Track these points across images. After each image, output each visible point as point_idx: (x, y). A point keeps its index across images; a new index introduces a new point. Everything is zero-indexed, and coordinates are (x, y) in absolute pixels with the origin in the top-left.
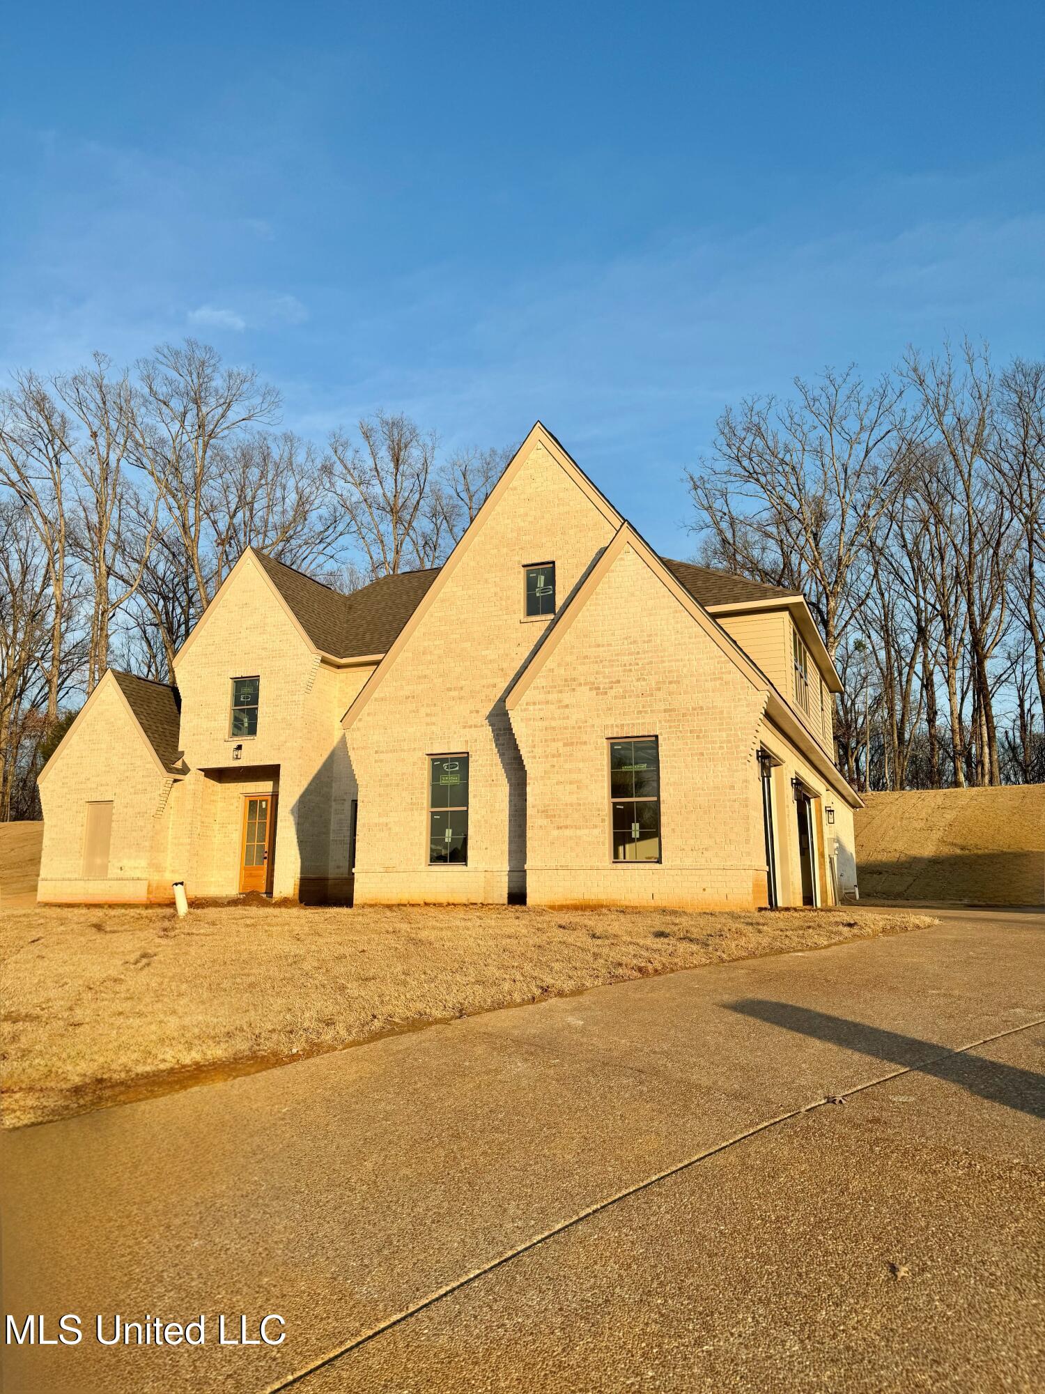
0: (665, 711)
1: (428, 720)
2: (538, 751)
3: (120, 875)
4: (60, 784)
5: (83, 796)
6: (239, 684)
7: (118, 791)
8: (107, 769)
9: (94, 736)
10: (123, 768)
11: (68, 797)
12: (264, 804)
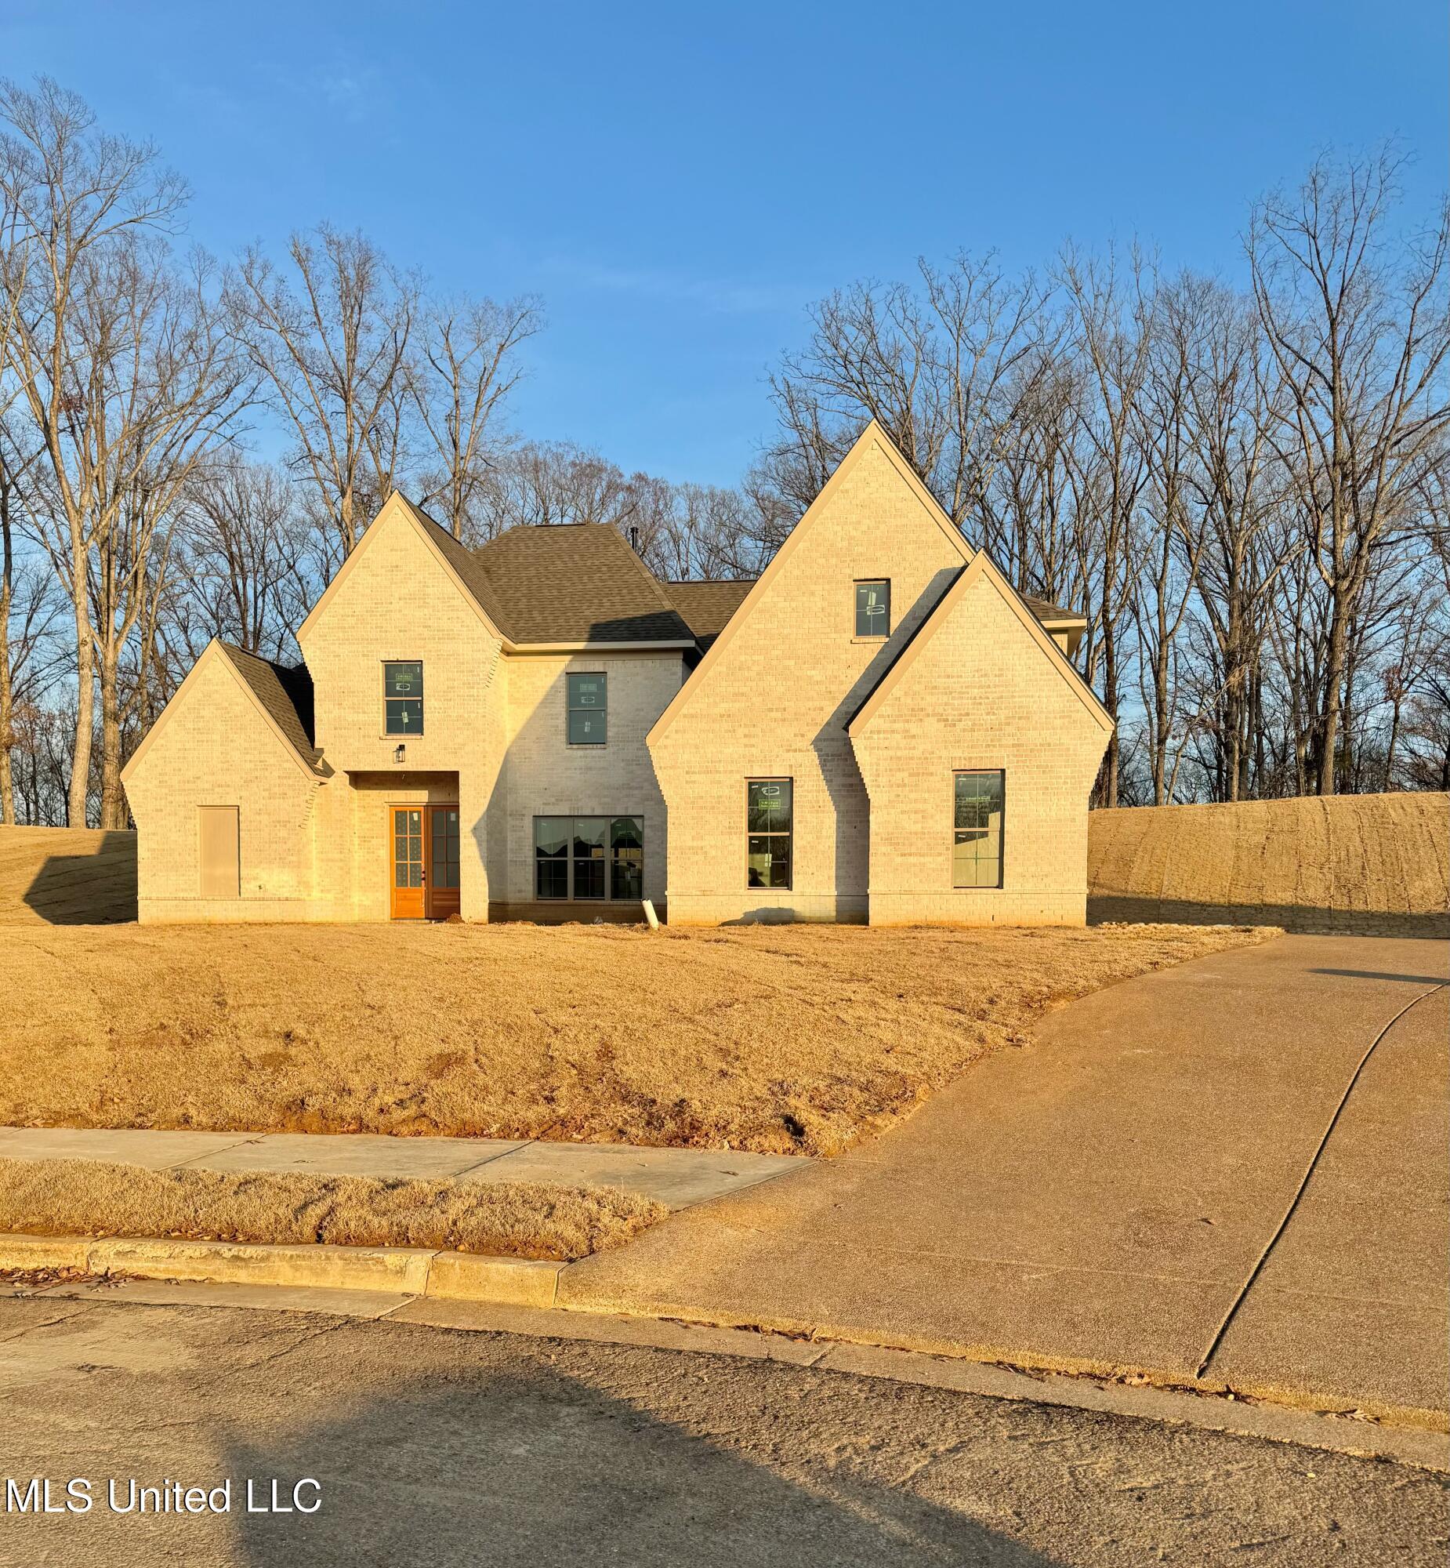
0: (1013, 745)
1: (746, 741)
2: (883, 780)
3: (259, 895)
4: (156, 782)
5: (193, 798)
6: (392, 669)
7: (243, 794)
8: (225, 766)
9: (201, 725)
10: (248, 766)
11: (170, 798)
12: (416, 817)
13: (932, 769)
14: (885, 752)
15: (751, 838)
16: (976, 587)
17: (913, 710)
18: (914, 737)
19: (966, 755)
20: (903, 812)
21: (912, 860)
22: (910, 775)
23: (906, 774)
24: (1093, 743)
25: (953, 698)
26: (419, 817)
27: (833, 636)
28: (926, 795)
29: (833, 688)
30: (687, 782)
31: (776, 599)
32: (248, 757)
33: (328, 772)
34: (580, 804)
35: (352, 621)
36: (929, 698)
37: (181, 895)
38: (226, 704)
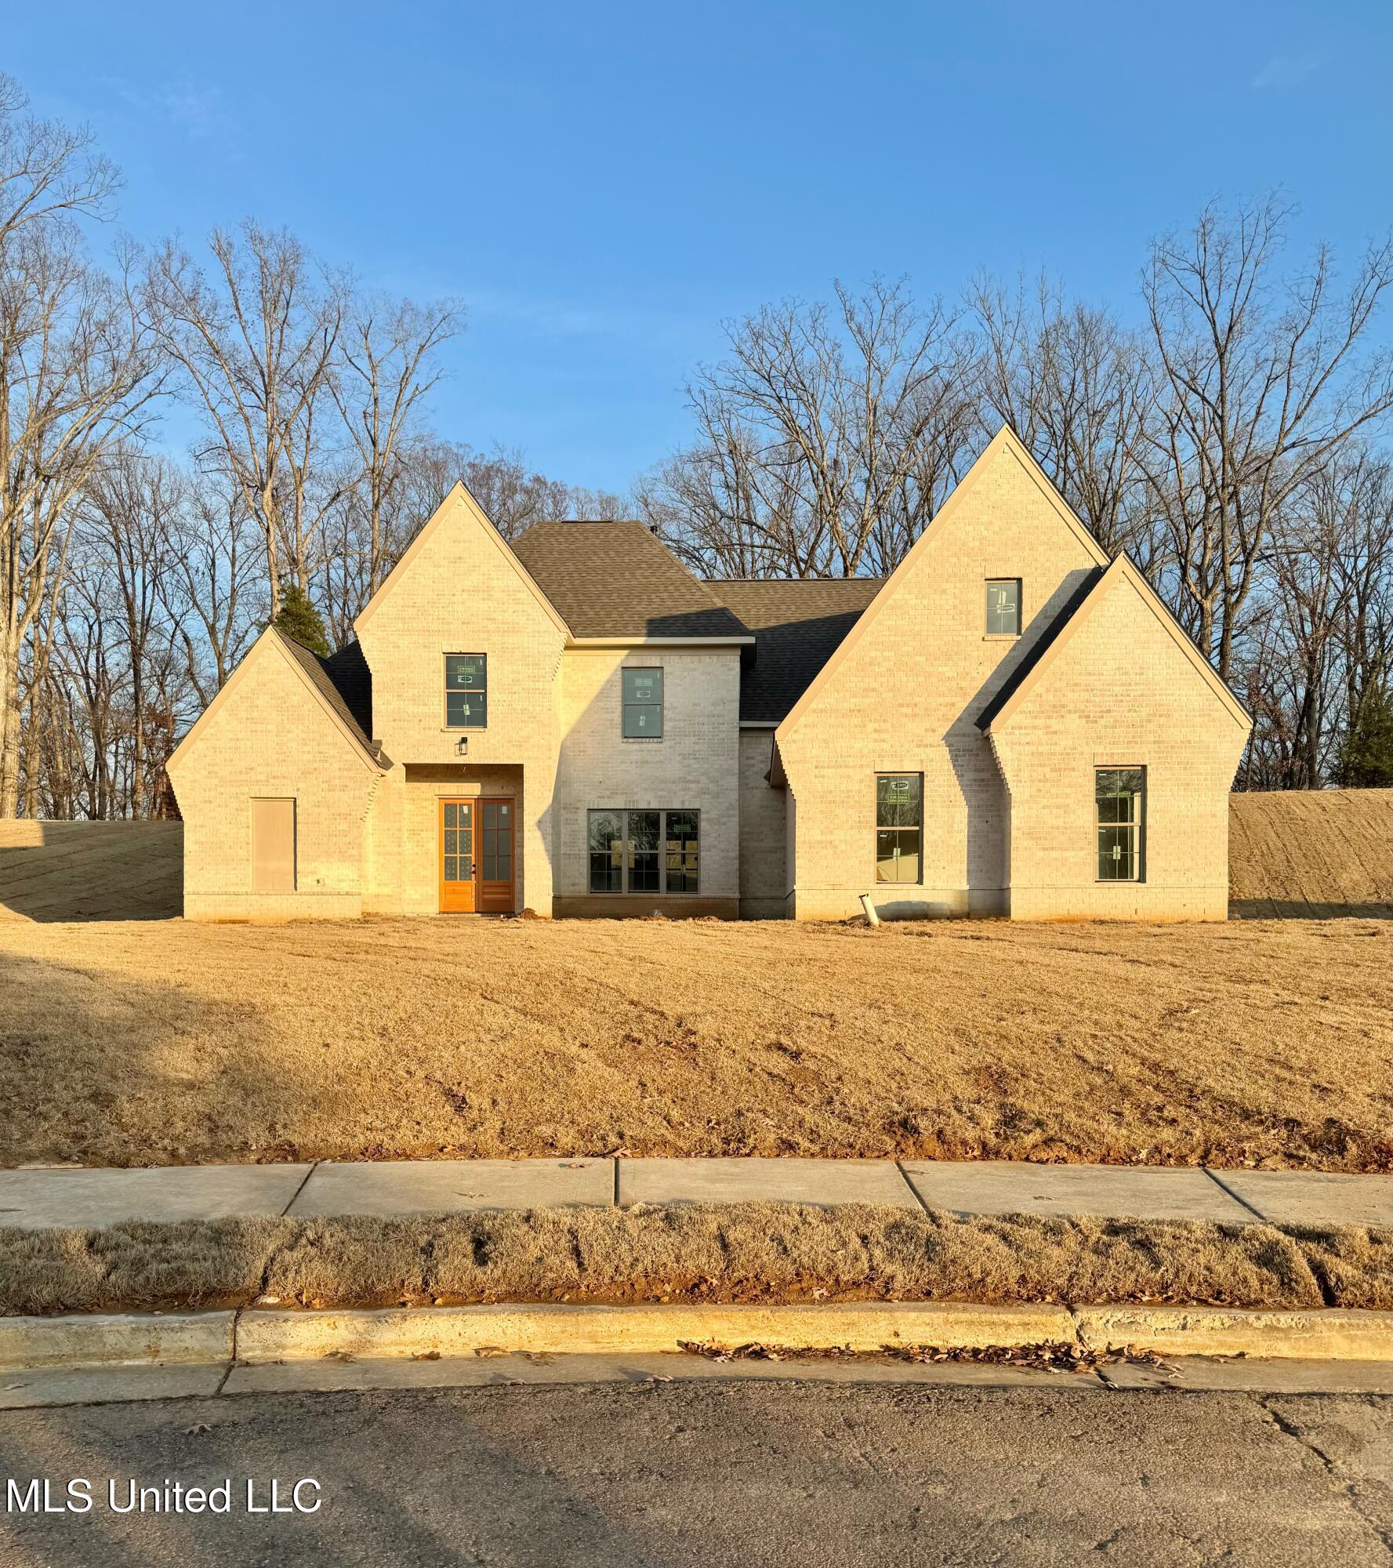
0: (1154, 742)
1: (876, 736)
2: (1025, 775)
3: (318, 889)
4: (205, 773)
5: (245, 789)
6: (453, 661)
7: (301, 785)
8: (281, 757)
9: (255, 714)
10: (306, 757)
11: (220, 790)
12: (466, 809)
13: (1073, 764)
14: (1027, 748)
15: (880, 832)
16: (1116, 588)
17: (1055, 706)
18: (1055, 732)
19: (1109, 751)
20: (1045, 807)
21: (1054, 854)
22: (1052, 770)
23: (1047, 769)
24: (1232, 742)
25: (1094, 695)
26: (470, 810)
27: (965, 633)
28: (1068, 791)
29: (964, 684)
30: (816, 776)
31: (907, 596)
32: (306, 749)
33: (386, 764)
34: (635, 798)
35: (412, 612)
36: (1070, 695)
37: (232, 889)
38: (282, 694)
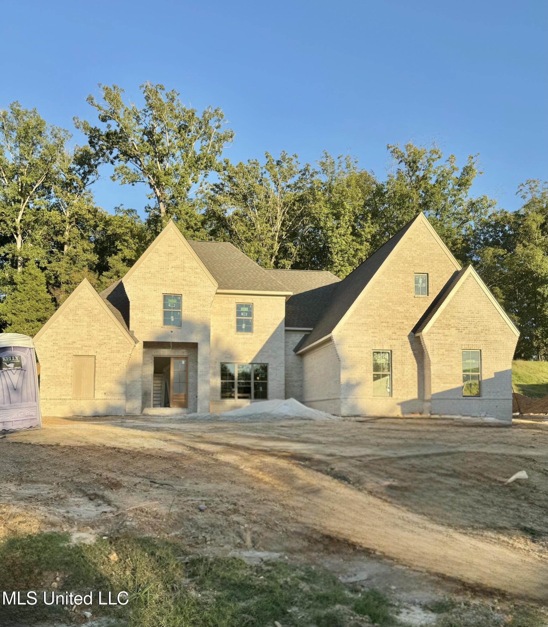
0: (484, 341)
1: (373, 335)
2: (435, 352)
3: (104, 397)
4: (51, 343)
5: (71, 352)
6: (166, 297)
7: (98, 350)
8: (89, 337)
9: (77, 318)
10: (101, 337)
11: (59, 351)
13: (454, 349)
14: (436, 341)
15: (374, 374)
16: (468, 280)
17: (446, 325)
18: (447, 336)
19: (467, 343)
20: (444, 366)
21: (448, 385)
22: (446, 351)
23: (444, 350)
24: (512, 341)
25: (461, 321)
27: (407, 294)
28: (452, 359)
29: (407, 315)
30: (349, 351)
32: (101, 334)
33: (136, 341)
34: (241, 358)
35: (149, 275)
37: (63, 397)
38: (90, 309)
